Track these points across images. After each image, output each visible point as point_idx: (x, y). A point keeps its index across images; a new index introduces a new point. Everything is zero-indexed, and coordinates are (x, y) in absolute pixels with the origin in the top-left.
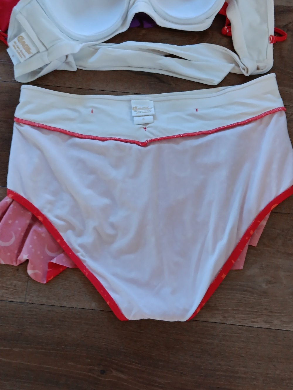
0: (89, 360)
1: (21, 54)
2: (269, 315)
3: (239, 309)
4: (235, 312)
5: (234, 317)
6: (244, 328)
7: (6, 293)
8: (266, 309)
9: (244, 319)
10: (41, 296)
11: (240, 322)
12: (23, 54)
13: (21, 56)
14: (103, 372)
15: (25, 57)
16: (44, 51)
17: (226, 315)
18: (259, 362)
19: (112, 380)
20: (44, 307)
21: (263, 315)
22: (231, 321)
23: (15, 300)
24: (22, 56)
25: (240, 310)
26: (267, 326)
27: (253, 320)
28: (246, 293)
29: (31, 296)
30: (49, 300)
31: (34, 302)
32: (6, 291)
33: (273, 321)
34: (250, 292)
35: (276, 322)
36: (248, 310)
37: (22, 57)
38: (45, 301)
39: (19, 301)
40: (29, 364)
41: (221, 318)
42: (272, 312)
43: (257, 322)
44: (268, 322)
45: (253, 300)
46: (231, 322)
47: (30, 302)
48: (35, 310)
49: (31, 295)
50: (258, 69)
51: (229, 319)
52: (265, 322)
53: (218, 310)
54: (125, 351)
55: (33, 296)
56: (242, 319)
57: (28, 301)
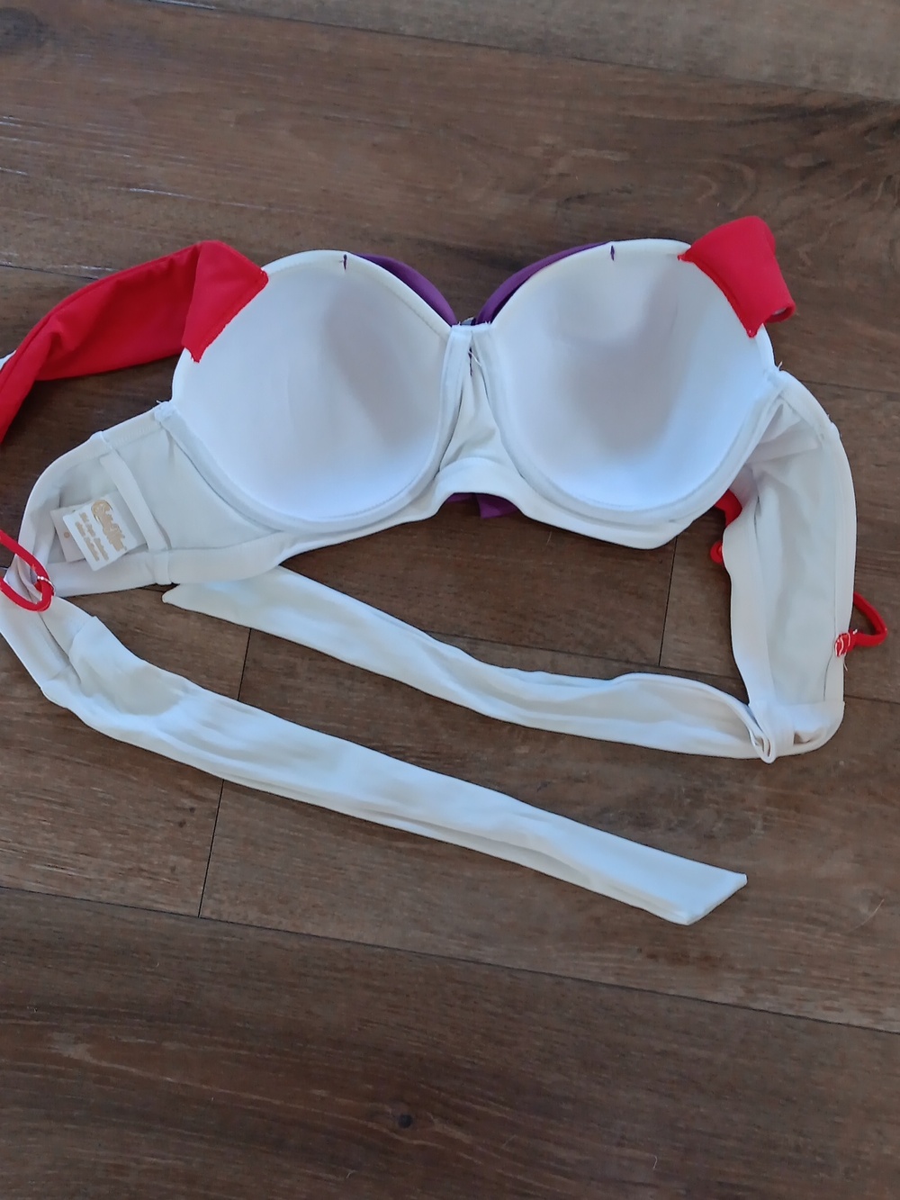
0: (370, 1087)
2: (874, 993)
3: (792, 970)
4: (778, 978)
5: (775, 992)
6: (802, 1024)
7: (149, 888)
8: (866, 975)
9: (804, 1000)
10: (244, 902)
11: (791, 1006)
14: (407, 1122)
17: (754, 986)
18: (838, 1119)
19: (429, 1143)
20: (251, 931)
21: (853, 989)
22: (766, 1002)
23: (172, 909)
25: (793, 973)
26: (866, 1021)
27: (828, 1003)
28: (811, 926)
29: (215, 899)
30: (268, 913)
31: (225, 918)
32: (148, 883)
33: (882, 1010)
34: (825, 924)
35: (890, 1012)
36: (815, 973)
38: (253, 915)
39: (181, 911)
40: (204, 1087)
41: (741, 992)
42: (881, 984)
43: (840, 1010)
44: (869, 1012)
45: (832, 947)
46: (766, 1006)
47: (214, 917)
48: (225, 938)
49: (217, 896)
50: (797, 740)
51: (763, 995)
52: (862, 1011)
53: (731, 968)
54: (468, 1066)
55: (221, 902)
56: (799, 999)
57: (206, 913)
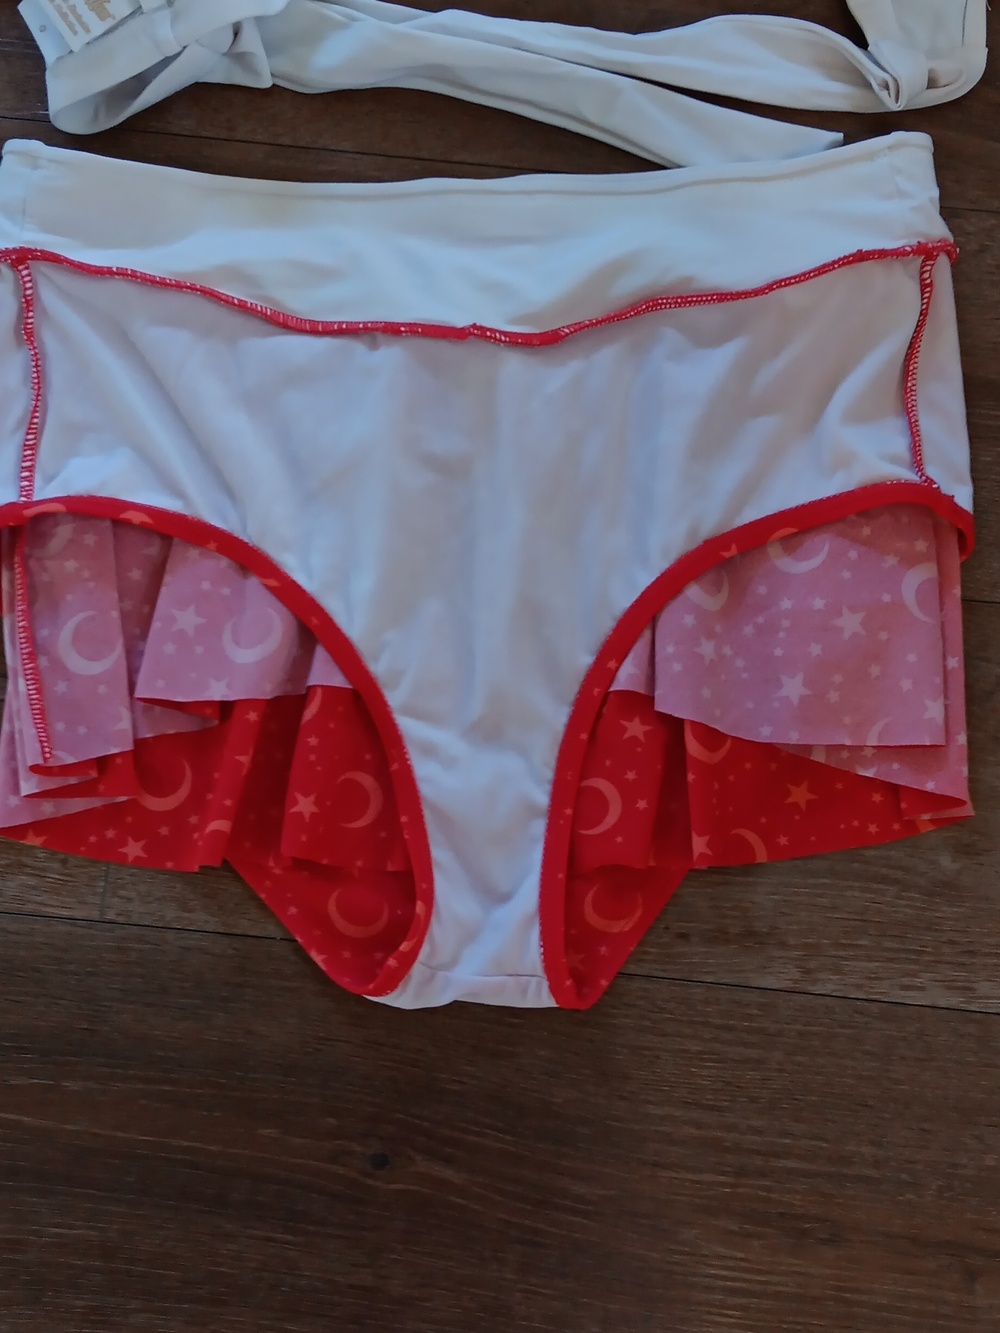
0: (332, 1121)
1: (72, 18)
2: (963, 964)
3: (860, 942)
4: (842, 953)
5: (838, 971)
6: (874, 1007)
7: (34, 888)
8: (952, 942)
9: (876, 979)
10: (158, 899)
11: (859, 987)
12: (79, 18)
13: (71, 26)
14: (381, 1162)
15: (87, 30)
16: (159, 8)
17: (812, 964)
18: (926, 1126)
19: (411, 1187)
20: (170, 936)
21: (938, 962)
22: (830, 984)
23: (65, 913)
24: (78, 27)
25: (861, 945)
26: (955, 1000)
27: (906, 981)
28: (882, 886)
29: (122, 897)
30: (189, 911)
31: (135, 919)
32: (32, 882)
33: (975, 986)
34: (896, 882)
35: (984, 987)
36: (888, 944)
37: (75, 33)
38: (171, 913)
39: (76, 914)
40: (120, 1134)
41: (797, 976)
42: (971, 953)
43: (921, 989)
44: (958, 988)
45: (908, 910)
46: (828, 988)
47: (121, 919)
48: (136, 946)
49: (123, 893)
50: (932, 84)
51: (822, 976)
52: (949, 988)
53: (783, 945)
54: (456, 1087)
55: (129, 900)
56: (870, 978)
57: (111, 916)
